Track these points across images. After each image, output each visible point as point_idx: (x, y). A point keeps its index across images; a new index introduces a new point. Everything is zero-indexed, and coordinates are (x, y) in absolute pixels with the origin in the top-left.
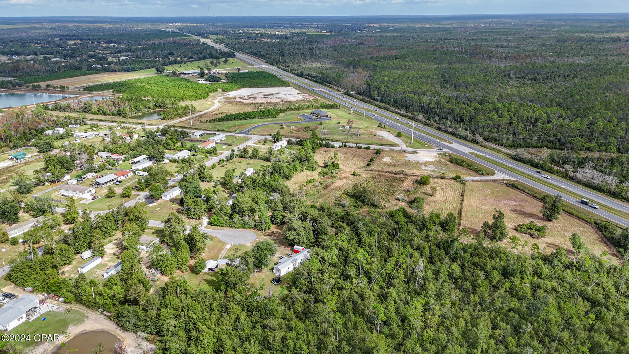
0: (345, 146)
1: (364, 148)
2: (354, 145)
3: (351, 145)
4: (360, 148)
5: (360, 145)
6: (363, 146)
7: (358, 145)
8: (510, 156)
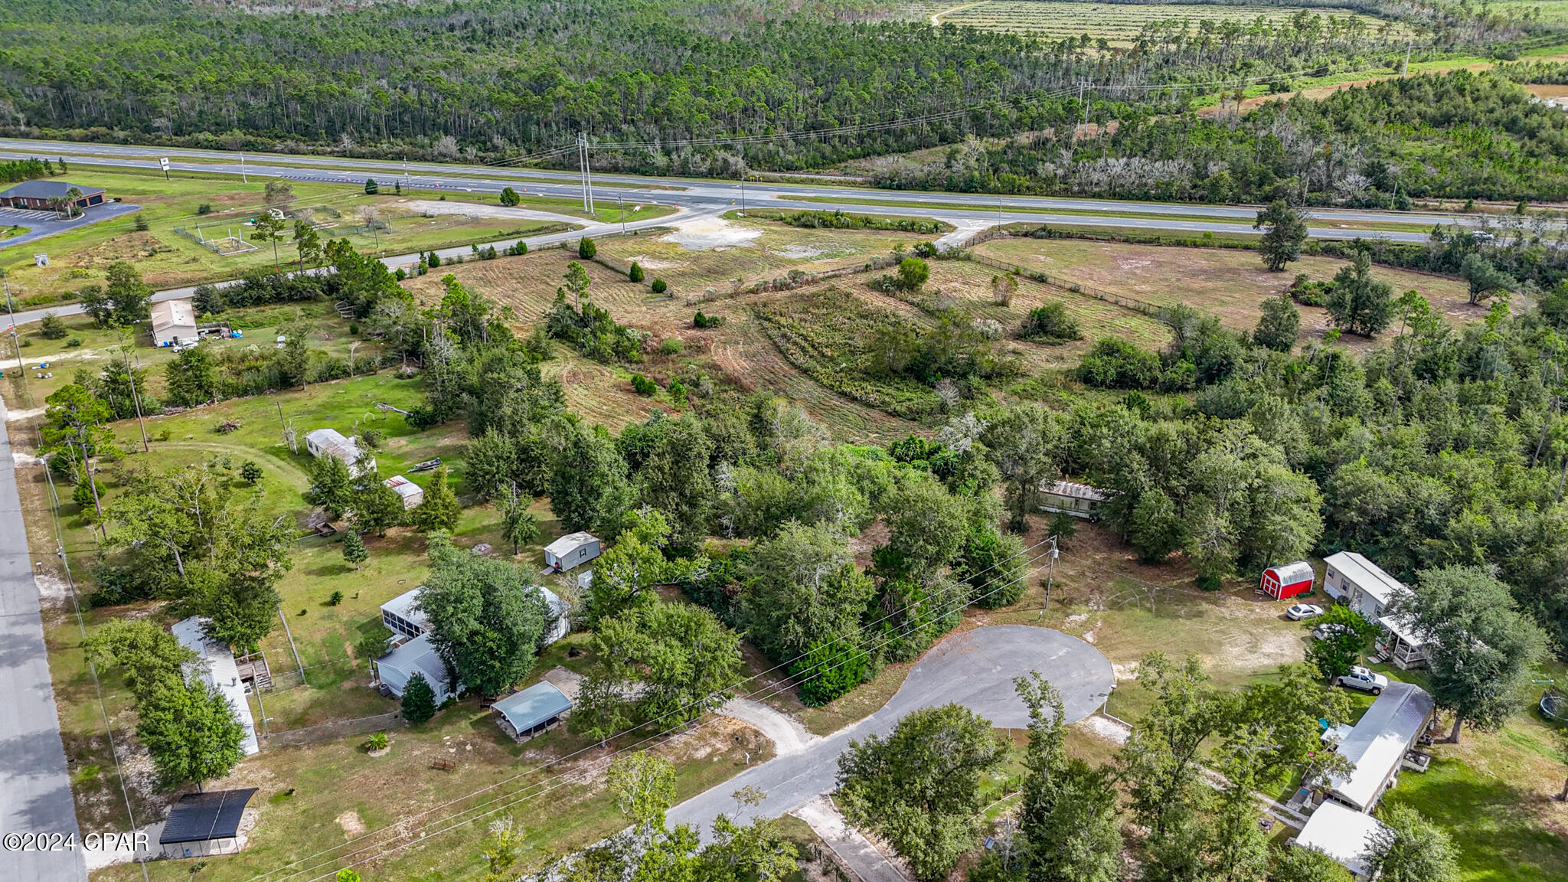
0: (434, 263)
1: (505, 254)
2: (466, 252)
3: (453, 253)
4: (491, 255)
5: (487, 246)
6: (500, 246)
7: (480, 247)
8: (861, 185)
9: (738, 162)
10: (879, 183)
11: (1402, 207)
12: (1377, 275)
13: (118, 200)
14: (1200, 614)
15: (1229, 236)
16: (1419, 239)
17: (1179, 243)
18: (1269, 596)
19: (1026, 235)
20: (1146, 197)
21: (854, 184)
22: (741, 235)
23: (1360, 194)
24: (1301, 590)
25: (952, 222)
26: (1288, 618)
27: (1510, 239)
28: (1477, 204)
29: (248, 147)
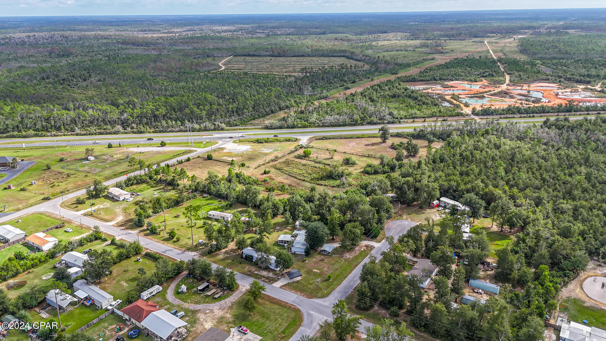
4: (182, 162)
8: (262, 129)
9: (223, 125)
10: (267, 128)
11: (400, 122)
12: (414, 142)
13: (22, 160)
14: (424, 213)
15: (368, 134)
16: (411, 131)
17: (358, 138)
18: (433, 208)
19: (320, 139)
20: (340, 126)
21: (259, 129)
22: (245, 148)
23: (390, 120)
24: (438, 206)
25: (298, 137)
26: (438, 210)
27: (430, 129)
28: (416, 120)
29: (36, 135)
